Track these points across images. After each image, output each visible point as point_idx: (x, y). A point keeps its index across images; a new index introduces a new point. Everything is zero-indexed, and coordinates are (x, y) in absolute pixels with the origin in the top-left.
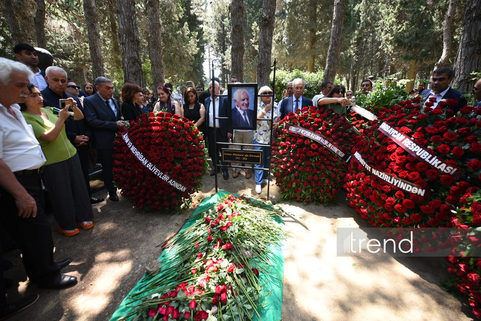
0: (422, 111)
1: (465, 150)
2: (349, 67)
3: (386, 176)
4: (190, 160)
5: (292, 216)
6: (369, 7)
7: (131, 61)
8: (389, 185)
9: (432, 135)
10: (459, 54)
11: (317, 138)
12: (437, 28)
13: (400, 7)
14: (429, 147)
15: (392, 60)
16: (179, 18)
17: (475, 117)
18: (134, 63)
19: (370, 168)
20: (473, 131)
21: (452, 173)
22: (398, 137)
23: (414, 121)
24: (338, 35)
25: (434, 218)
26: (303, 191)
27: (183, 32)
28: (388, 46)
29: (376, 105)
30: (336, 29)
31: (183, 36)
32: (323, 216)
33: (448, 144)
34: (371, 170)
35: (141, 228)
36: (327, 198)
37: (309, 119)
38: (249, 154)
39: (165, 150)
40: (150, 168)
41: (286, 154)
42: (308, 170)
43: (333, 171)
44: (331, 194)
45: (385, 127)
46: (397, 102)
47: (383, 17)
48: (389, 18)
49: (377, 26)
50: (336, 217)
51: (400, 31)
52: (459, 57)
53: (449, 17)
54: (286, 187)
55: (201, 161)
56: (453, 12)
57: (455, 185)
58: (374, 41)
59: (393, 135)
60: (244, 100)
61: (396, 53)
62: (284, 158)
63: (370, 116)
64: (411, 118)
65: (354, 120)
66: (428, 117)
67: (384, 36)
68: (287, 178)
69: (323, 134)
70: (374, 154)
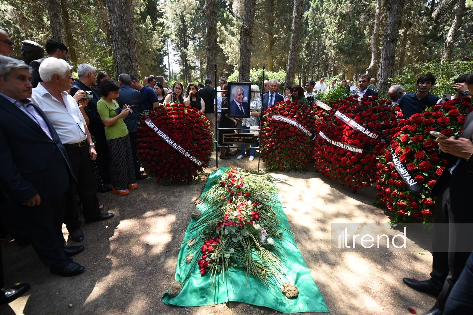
0: (359, 103)
1: (382, 125)
2: (301, 68)
3: (341, 144)
4: (203, 141)
5: (279, 180)
6: (315, 15)
7: (123, 58)
8: (343, 150)
9: (365, 117)
10: (381, 65)
11: (294, 123)
12: (367, 41)
13: (340, 18)
14: (364, 124)
15: (335, 63)
16: (141, 12)
17: (387, 106)
19: (330, 140)
20: (386, 114)
21: (376, 138)
22: (346, 119)
23: (355, 109)
24: (296, 42)
25: (368, 165)
26: (285, 163)
27: (146, 25)
28: (331, 50)
29: (330, 100)
30: (295, 37)
31: (146, 30)
32: (300, 178)
33: (374, 122)
34: (331, 142)
35: (169, 194)
36: (302, 166)
37: (287, 110)
39: (185, 133)
40: (175, 147)
41: (271, 136)
42: (288, 146)
43: (305, 147)
44: (304, 163)
45: (338, 114)
46: (344, 97)
47: (327, 26)
48: (332, 27)
49: (323, 33)
50: (308, 178)
51: (340, 39)
52: (381, 67)
53: (375, 33)
54: (271, 161)
55: (211, 142)
56: (378, 30)
57: (378, 145)
58: (319, 44)
59: (343, 119)
60: (240, 95)
61: (338, 57)
62: (270, 139)
63: (327, 108)
64: (353, 107)
65: (316, 111)
66: (363, 107)
67: (328, 42)
68: (272, 154)
69: (298, 120)
70: (332, 132)
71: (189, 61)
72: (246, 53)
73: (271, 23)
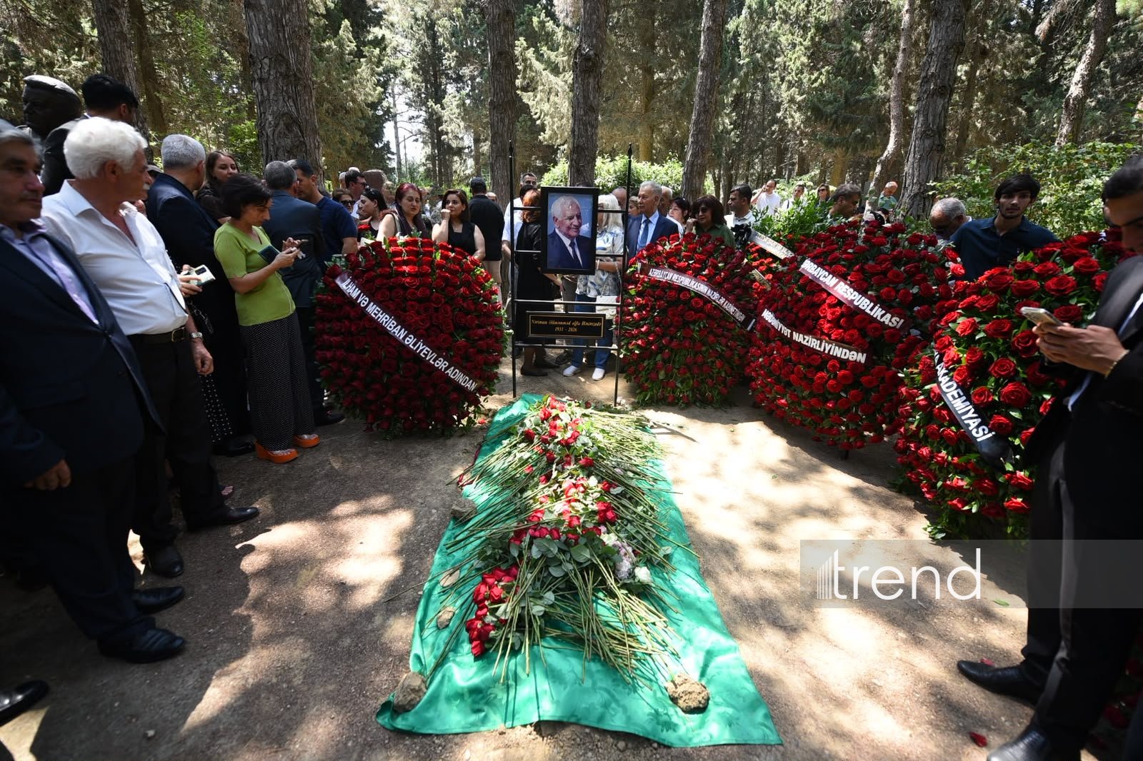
0: (860, 242)
1: (913, 295)
2: (720, 155)
3: (814, 340)
4: (480, 332)
5: (665, 425)
6: (756, 27)
7: (281, 122)
8: (818, 355)
9: (873, 275)
11: (703, 288)
12: (880, 91)
13: (815, 35)
14: (869, 293)
15: (801, 144)
16: (327, 9)
17: (926, 249)
18: (288, 127)
19: (789, 331)
20: (924, 269)
21: (898, 327)
22: (828, 280)
23: (850, 256)
24: (710, 92)
25: (878, 392)
26: (679, 385)
27: (340, 44)
28: (793, 113)
29: (790, 233)
30: (707, 79)
31: (341, 56)
32: (715, 422)
33: (893, 288)
34: (791, 334)
35: (397, 461)
36: (720, 393)
37: (685, 256)
38: (580, 320)
39: (437, 310)
40: (411, 346)
41: (646, 319)
42: (687, 344)
43: (727, 346)
44: (725, 387)
45: (809, 267)
46: (822, 227)
47: (783, 52)
48: (795, 55)
49: (774, 70)
50: (735, 422)
51: (816, 85)
53: (900, 73)
54: (646, 381)
55: (499, 333)
56: (906, 66)
57: (903, 342)
58: (765, 98)
59: (821, 279)
60: (571, 218)
61: (809, 130)
62: (642, 327)
63: (780, 251)
64: (845, 252)
65: (755, 259)
66: (868, 250)
67: (787, 94)
68: (649, 364)
69: (712, 282)
70: (794, 310)
71: (447, 133)
72: (586, 113)
73: (649, 43)
